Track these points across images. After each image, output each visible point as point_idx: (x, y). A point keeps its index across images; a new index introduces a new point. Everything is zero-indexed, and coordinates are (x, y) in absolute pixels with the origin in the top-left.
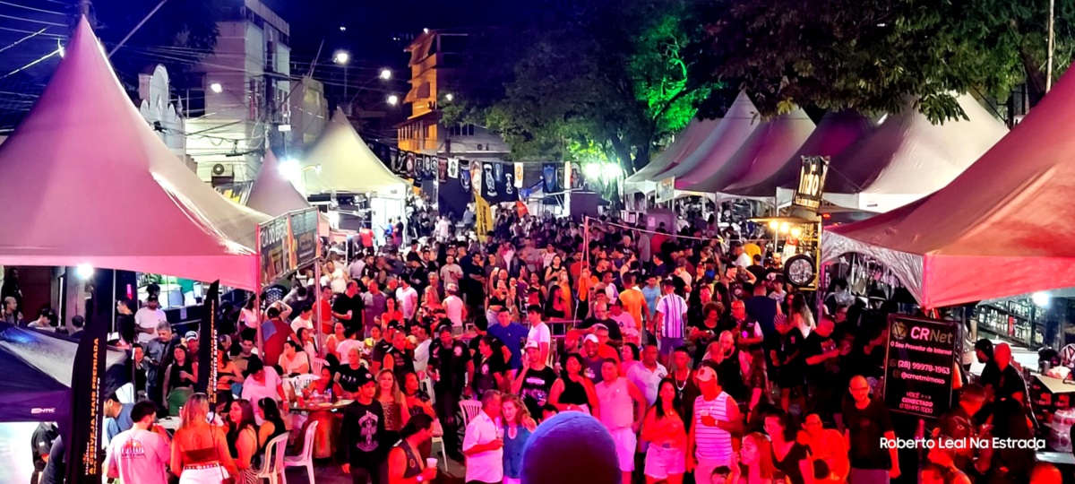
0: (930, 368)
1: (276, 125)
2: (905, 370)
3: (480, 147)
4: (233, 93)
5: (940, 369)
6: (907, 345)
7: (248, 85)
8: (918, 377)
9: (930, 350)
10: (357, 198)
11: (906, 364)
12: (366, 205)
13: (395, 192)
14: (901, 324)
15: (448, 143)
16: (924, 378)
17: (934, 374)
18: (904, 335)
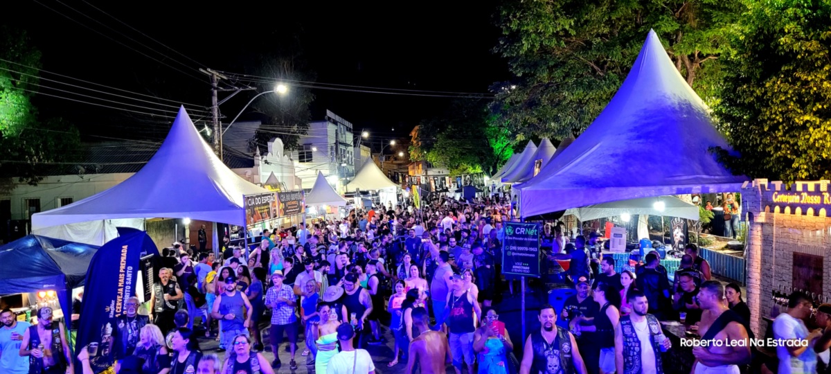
0: (526, 249)
1: (341, 164)
2: (513, 251)
3: (439, 172)
4: (323, 151)
5: (532, 249)
6: (514, 238)
7: (329, 148)
8: (521, 254)
9: (526, 239)
10: (370, 192)
11: (514, 248)
12: (377, 194)
13: (392, 189)
14: (510, 227)
15: (426, 171)
16: (524, 254)
17: (529, 252)
18: (512, 233)
